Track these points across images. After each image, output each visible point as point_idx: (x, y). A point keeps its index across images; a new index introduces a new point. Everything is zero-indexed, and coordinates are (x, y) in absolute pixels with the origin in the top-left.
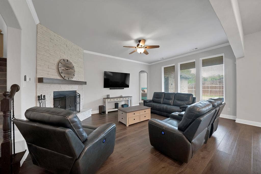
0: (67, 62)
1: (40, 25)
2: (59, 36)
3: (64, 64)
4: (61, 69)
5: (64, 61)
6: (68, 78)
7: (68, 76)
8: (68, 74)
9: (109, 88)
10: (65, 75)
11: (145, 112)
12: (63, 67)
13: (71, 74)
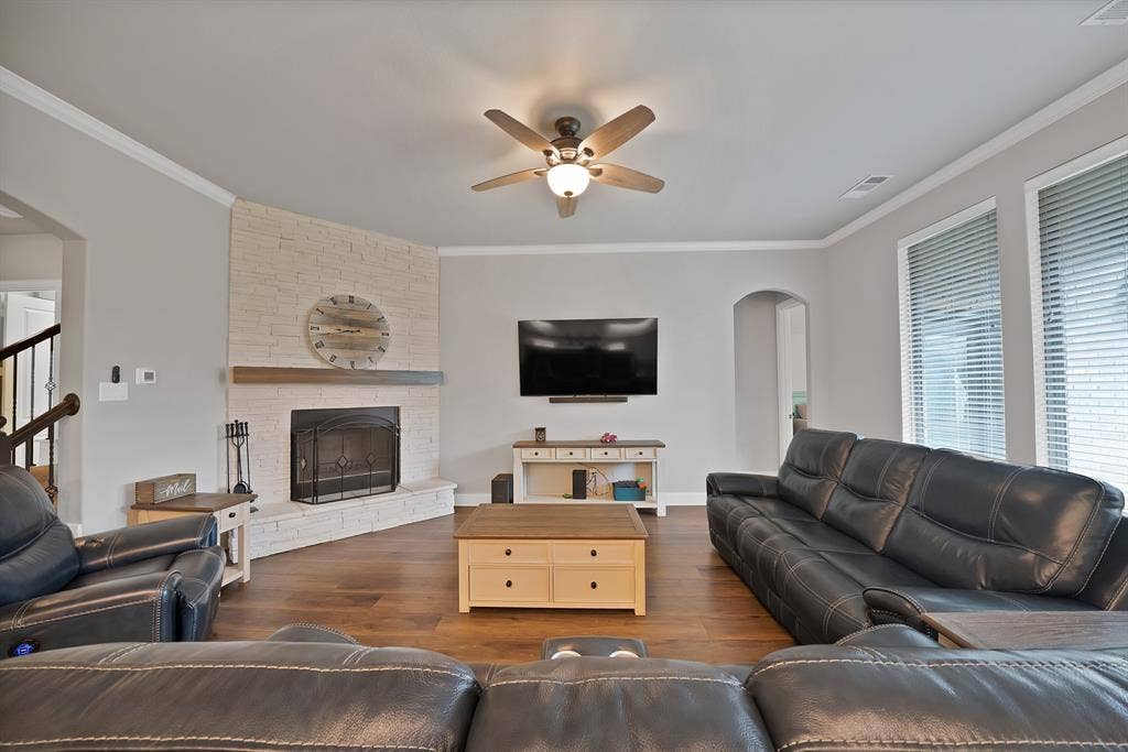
0: (348, 306)
1: (241, 203)
2: (317, 221)
3: (335, 312)
4: (320, 331)
5: (335, 303)
6: (352, 363)
7: (350, 353)
8: (351, 346)
9: (548, 398)
10: (337, 353)
11: (594, 553)
12: (329, 324)
13: (364, 346)
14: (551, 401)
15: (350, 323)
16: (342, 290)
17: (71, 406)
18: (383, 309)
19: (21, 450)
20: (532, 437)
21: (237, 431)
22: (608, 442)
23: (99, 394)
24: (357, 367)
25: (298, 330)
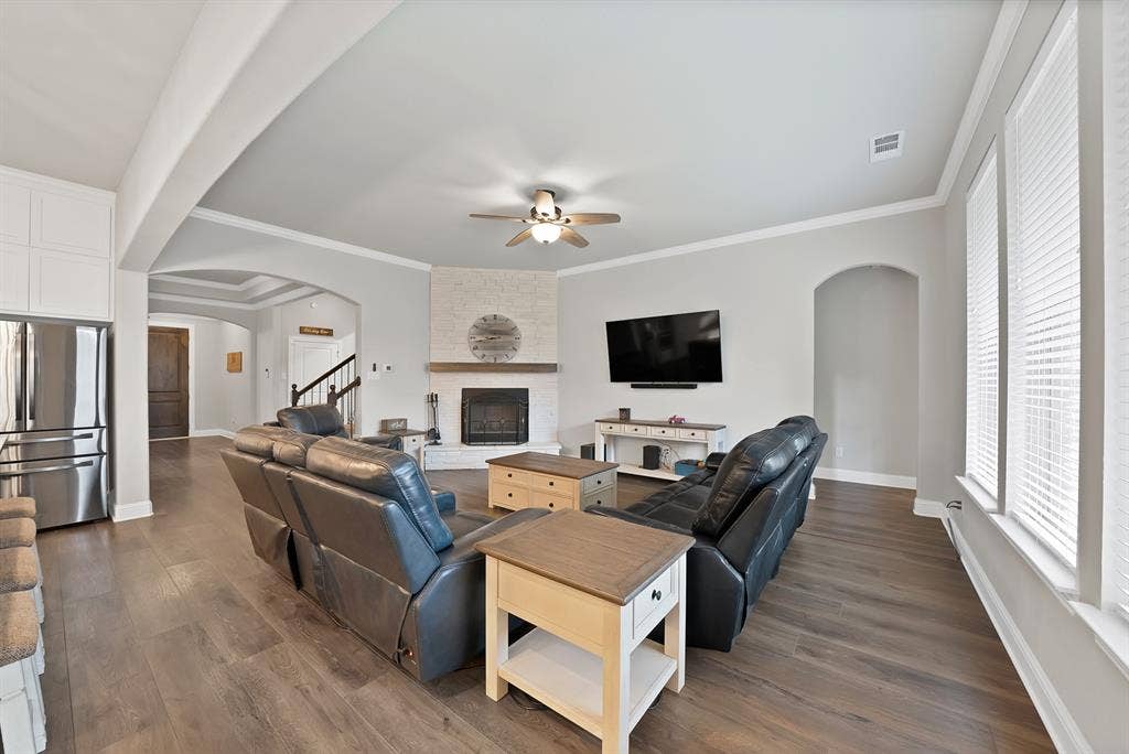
0: (493, 322)
1: (435, 269)
3: (485, 326)
4: (476, 339)
5: (485, 321)
6: (495, 359)
7: (493, 352)
8: (494, 348)
9: (629, 384)
10: (486, 353)
11: (552, 484)
12: (481, 334)
13: (503, 348)
14: (633, 386)
15: (494, 333)
16: (490, 311)
17: (357, 382)
18: (517, 321)
19: (339, 401)
20: (617, 416)
21: (433, 399)
22: (676, 423)
23: (368, 377)
24: (498, 362)
25: (464, 339)
